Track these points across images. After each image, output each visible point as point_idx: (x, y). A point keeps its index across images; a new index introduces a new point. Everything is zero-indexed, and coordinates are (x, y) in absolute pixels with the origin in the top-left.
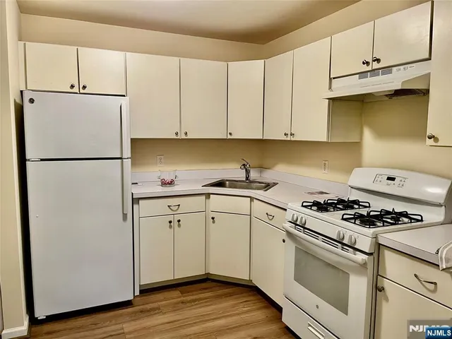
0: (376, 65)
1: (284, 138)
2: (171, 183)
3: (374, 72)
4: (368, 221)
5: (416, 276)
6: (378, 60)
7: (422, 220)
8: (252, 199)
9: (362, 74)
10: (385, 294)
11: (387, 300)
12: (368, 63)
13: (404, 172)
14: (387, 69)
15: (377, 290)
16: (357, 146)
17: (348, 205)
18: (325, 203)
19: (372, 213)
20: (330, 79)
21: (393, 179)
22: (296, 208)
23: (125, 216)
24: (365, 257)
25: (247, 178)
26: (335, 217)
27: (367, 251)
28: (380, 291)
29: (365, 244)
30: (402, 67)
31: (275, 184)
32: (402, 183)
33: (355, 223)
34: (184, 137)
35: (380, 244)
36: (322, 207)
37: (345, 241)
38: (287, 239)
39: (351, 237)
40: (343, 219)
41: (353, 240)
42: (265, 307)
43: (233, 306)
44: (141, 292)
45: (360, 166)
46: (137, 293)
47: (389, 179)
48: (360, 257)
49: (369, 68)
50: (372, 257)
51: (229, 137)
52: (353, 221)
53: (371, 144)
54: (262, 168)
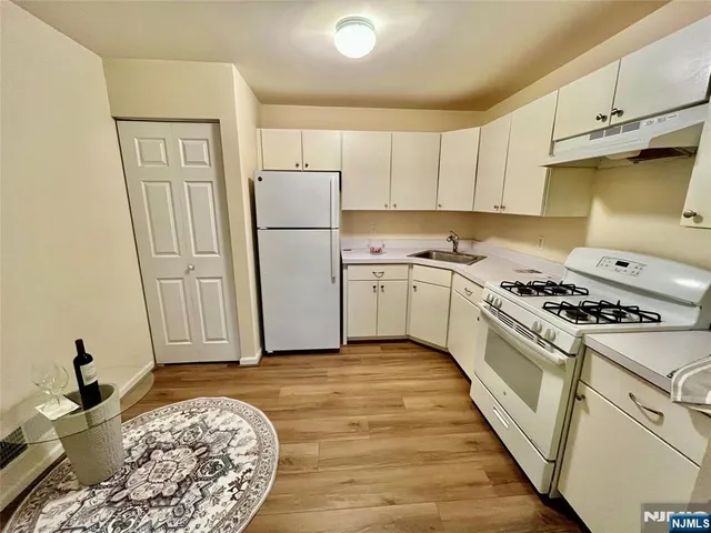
0: (616, 120)
1: (495, 211)
2: (378, 252)
3: (612, 130)
4: (577, 314)
5: (631, 395)
6: (620, 113)
7: (659, 321)
8: (453, 272)
9: (596, 134)
10: (586, 405)
11: (587, 412)
12: (604, 118)
13: (643, 257)
14: (633, 124)
15: (575, 397)
16: (582, 222)
17: (559, 289)
18: (529, 285)
19: (586, 304)
20: (553, 142)
21: (625, 265)
22: (493, 288)
23: (333, 279)
24: (565, 357)
25: (455, 250)
26: (536, 303)
27: (568, 351)
28: (579, 399)
29: (567, 342)
30: (655, 119)
31: (483, 258)
32: (637, 271)
33: (558, 315)
34: (393, 209)
35: (586, 346)
36: (524, 290)
37: (542, 334)
38: (481, 319)
39: (549, 331)
40: (544, 308)
41: (552, 335)
42: (458, 377)
43: (427, 370)
44: (348, 342)
45: (583, 245)
46: (345, 343)
47: (619, 263)
48: (558, 356)
49: (606, 124)
50: (574, 359)
51: (439, 209)
52: (556, 311)
53: (602, 220)
54: (473, 240)
